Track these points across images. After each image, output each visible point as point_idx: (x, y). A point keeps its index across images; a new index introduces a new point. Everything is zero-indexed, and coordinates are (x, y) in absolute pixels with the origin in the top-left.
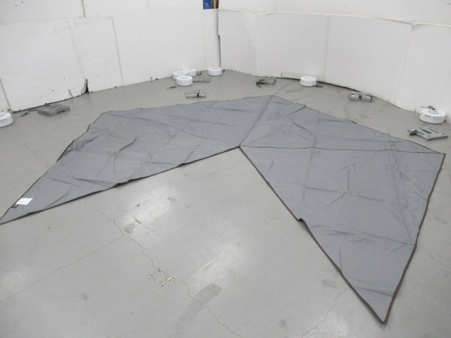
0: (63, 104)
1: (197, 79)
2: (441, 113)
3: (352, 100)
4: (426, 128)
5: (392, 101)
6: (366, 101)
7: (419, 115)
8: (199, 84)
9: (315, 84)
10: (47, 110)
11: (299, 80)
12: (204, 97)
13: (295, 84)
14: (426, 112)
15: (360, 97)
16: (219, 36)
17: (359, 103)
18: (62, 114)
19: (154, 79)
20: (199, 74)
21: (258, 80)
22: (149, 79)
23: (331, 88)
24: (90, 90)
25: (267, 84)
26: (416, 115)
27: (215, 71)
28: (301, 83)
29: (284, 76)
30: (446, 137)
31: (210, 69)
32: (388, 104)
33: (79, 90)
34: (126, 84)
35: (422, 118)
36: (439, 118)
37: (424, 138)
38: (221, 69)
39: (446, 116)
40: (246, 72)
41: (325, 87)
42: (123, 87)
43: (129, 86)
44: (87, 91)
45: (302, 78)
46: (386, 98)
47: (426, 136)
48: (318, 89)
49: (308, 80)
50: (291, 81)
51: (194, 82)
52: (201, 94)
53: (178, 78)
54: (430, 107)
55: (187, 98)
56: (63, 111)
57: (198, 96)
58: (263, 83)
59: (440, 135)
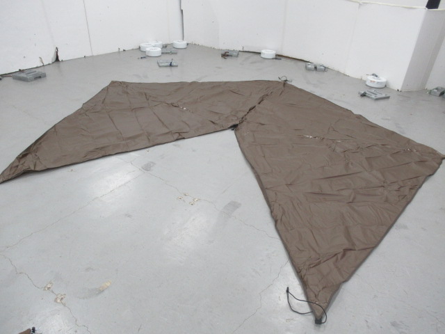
0: (37, 70)
1: (165, 51)
2: (383, 79)
3: (309, 70)
4: (373, 91)
5: (342, 71)
6: (321, 70)
7: (365, 82)
8: (167, 55)
9: (274, 57)
10: (22, 75)
11: (260, 53)
12: (177, 66)
13: (256, 57)
14: (371, 78)
15: (316, 68)
16: (182, 11)
17: (315, 72)
18: (39, 80)
19: (121, 50)
20: (165, 47)
21: (223, 53)
22: (117, 50)
23: (289, 60)
24: (60, 59)
25: (231, 56)
26: (362, 81)
27: (180, 44)
28: (262, 55)
29: (245, 49)
30: (388, 98)
31: (175, 42)
32: (338, 73)
33: (49, 59)
34: (95, 54)
35: (367, 83)
36: (381, 83)
37: (372, 98)
38: (185, 42)
39: (387, 82)
40: (209, 45)
41: (283, 59)
42: (92, 56)
43: (98, 56)
44: (57, 59)
45: (263, 51)
46: (336, 68)
47: (373, 96)
48: (277, 61)
49: (268, 53)
50: (251, 54)
51: (162, 53)
52: (174, 64)
53: (148, 49)
54: (373, 75)
55: (160, 66)
56: (40, 77)
57: (171, 65)
58: (228, 56)
59: (384, 95)
